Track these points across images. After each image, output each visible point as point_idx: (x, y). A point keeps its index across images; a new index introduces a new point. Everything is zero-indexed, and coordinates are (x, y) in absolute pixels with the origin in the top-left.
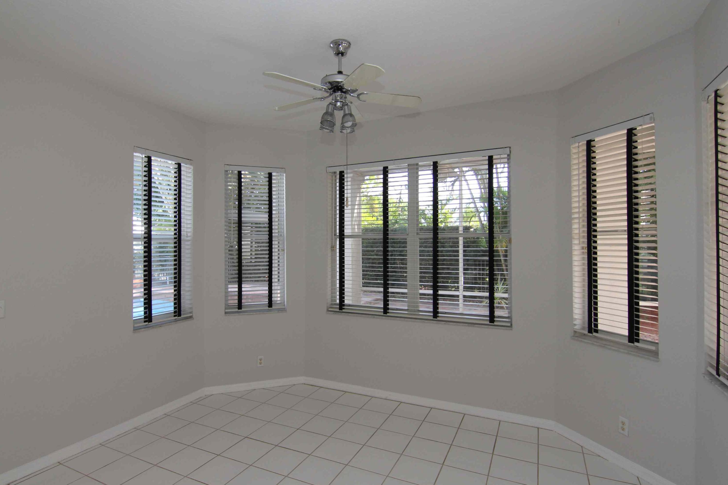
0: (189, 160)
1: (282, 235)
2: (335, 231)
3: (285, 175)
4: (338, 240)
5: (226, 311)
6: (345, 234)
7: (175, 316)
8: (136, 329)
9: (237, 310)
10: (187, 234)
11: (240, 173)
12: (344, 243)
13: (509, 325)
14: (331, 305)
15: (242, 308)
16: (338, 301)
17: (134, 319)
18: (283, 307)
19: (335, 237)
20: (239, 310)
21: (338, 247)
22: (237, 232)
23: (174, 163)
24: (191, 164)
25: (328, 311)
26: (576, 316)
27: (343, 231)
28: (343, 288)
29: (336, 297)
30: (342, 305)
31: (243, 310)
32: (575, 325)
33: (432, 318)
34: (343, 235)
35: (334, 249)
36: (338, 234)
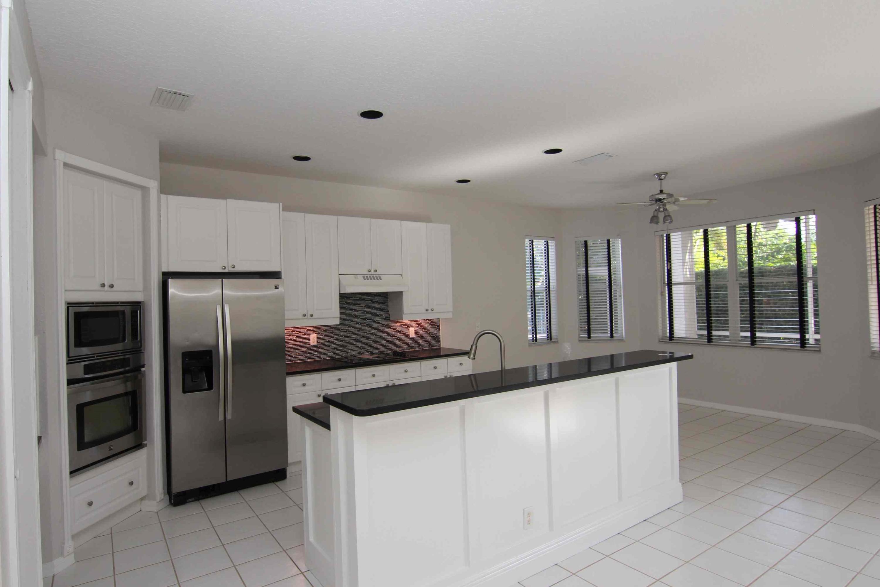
0: (552, 238)
1: (619, 285)
2: (664, 280)
3: (620, 240)
4: (667, 287)
5: (580, 339)
6: (673, 282)
7: (548, 340)
8: (530, 345)
9: (587, 339)
10: (553, 287)
11: (586, 242)
12: (671, 289)
13: (818, 349)
14: (663, 337)
15: (591, 337)
16: (668, 335)
17: (529, 339)
18: (622, 338)
19: (664, 285)
20: (589, 339)
21: (667, 292)
22: (585, 284)
23: (544, 241)
24: (554, 240)
25: (660, 341)
26: (873, 341)
27: (671, 280)
28: (672, 324)
29: (667, 331)
30: (671, 337)
31: (592, 339)
32: (873, 347)
33: (750, 345)
34: (671, 283)
35: (663, 294)
36: (666, 283)
